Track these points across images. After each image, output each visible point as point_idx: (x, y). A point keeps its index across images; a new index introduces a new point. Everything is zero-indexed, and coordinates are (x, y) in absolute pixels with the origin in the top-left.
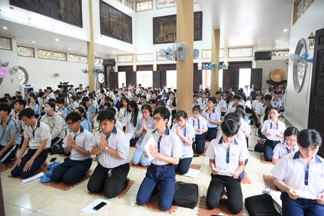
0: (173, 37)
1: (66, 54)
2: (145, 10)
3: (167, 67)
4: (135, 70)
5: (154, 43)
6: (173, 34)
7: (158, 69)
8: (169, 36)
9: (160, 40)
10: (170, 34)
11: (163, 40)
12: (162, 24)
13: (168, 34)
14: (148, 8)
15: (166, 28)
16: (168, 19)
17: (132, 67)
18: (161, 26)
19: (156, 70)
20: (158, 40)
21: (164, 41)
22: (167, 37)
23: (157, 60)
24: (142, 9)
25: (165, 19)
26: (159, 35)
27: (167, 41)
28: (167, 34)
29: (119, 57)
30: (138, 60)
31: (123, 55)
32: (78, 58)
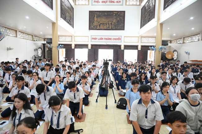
0: (104, 26)
2: (82, 5)
3: (98, 47)
4: (73, 47)
5: (90, 29)
6: (104, 24)
7: (92, 47)
8: (101, 25)
9: (94, 27)
10: (102, 24)
11: (96, 27)
12: (96, 16)
13: (101, 24)
14: (85, 4)
15: (99, 19)
16: (101, 13)
17: (71, 45)
18: (95, 18)
19: (90, 48)
20: (92, 27)
21: (98, 28)
22: (100, 25)
23: (91, 41)
24: (80, 4)
25: (98, 13)
26: (94, 24)
27: (100, 28)
28: (99, 24)
29: (60, 37)
30: (76, 41)
31: (64, 36)
32: (24, 35)
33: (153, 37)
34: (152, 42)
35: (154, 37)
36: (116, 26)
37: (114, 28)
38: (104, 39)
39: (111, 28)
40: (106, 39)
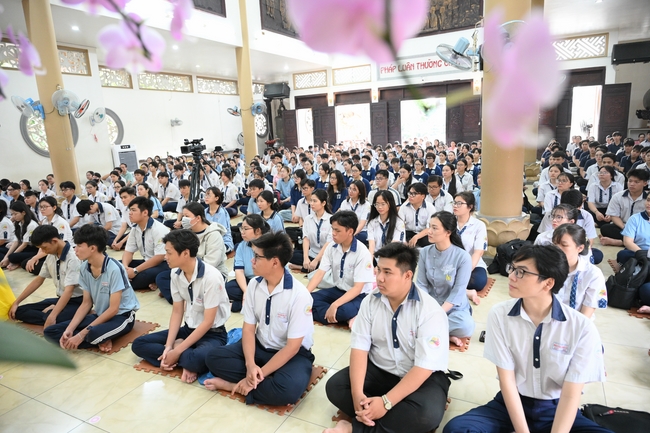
1: (190, 77)
3: (400, 92)
4: (331, 103)
7: (381, 97)
17: (324, 96)
19: (377, 101)
23: (379, 79)
29: (298, 77)
30: (337, 82)
31: (306, 73)
32: (212, 84)
33: (595, 36)
34: (591, 55)
35: (600, 35)
36: (452, 16)
37: (449, 26)
38: (416, 66)
39: (436, 29)
40: (424, 65)
